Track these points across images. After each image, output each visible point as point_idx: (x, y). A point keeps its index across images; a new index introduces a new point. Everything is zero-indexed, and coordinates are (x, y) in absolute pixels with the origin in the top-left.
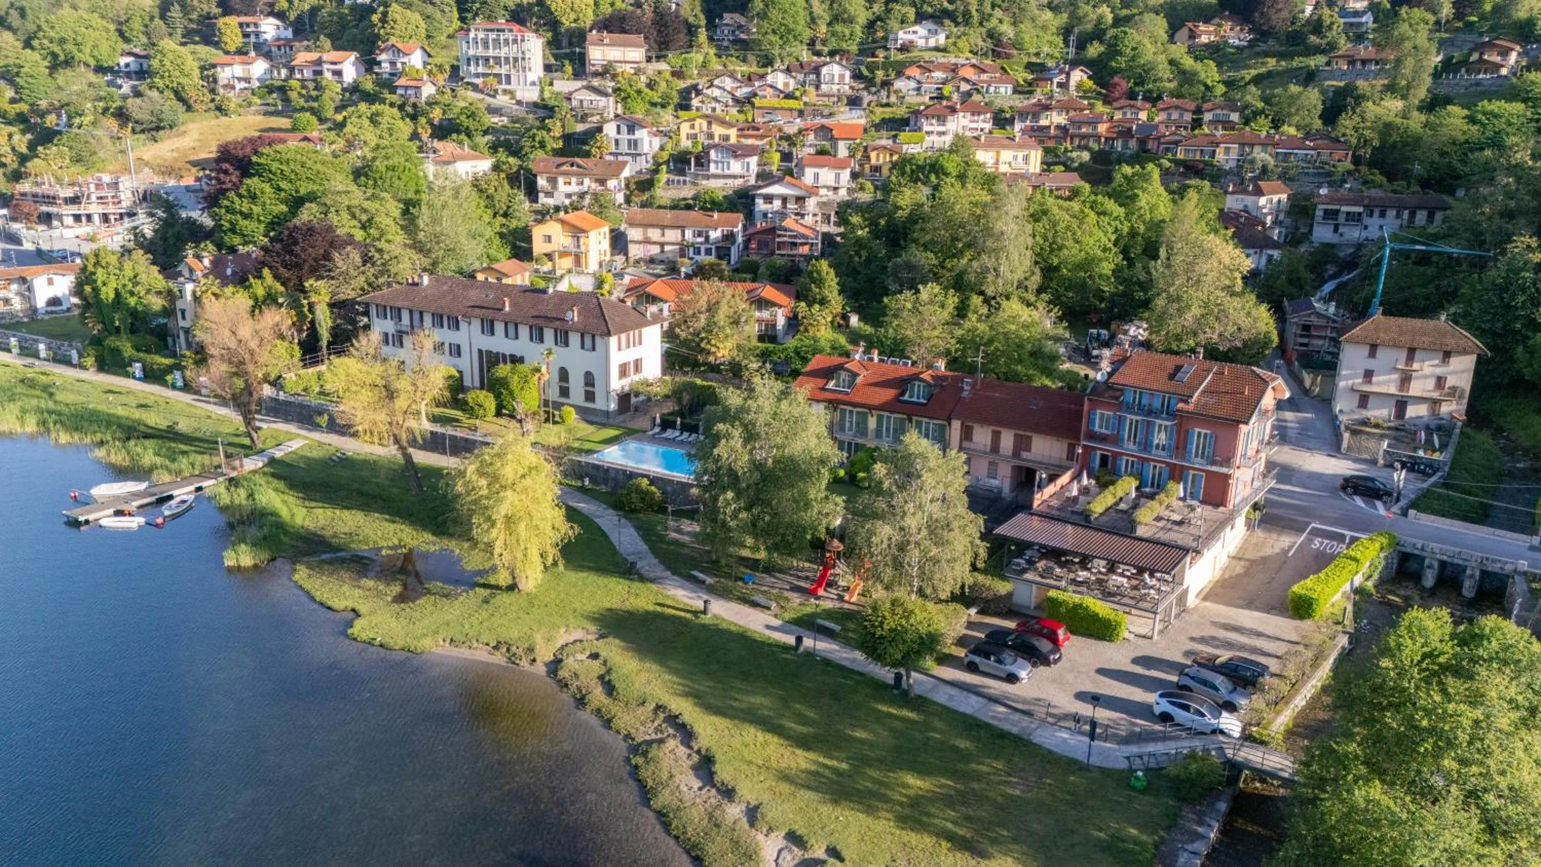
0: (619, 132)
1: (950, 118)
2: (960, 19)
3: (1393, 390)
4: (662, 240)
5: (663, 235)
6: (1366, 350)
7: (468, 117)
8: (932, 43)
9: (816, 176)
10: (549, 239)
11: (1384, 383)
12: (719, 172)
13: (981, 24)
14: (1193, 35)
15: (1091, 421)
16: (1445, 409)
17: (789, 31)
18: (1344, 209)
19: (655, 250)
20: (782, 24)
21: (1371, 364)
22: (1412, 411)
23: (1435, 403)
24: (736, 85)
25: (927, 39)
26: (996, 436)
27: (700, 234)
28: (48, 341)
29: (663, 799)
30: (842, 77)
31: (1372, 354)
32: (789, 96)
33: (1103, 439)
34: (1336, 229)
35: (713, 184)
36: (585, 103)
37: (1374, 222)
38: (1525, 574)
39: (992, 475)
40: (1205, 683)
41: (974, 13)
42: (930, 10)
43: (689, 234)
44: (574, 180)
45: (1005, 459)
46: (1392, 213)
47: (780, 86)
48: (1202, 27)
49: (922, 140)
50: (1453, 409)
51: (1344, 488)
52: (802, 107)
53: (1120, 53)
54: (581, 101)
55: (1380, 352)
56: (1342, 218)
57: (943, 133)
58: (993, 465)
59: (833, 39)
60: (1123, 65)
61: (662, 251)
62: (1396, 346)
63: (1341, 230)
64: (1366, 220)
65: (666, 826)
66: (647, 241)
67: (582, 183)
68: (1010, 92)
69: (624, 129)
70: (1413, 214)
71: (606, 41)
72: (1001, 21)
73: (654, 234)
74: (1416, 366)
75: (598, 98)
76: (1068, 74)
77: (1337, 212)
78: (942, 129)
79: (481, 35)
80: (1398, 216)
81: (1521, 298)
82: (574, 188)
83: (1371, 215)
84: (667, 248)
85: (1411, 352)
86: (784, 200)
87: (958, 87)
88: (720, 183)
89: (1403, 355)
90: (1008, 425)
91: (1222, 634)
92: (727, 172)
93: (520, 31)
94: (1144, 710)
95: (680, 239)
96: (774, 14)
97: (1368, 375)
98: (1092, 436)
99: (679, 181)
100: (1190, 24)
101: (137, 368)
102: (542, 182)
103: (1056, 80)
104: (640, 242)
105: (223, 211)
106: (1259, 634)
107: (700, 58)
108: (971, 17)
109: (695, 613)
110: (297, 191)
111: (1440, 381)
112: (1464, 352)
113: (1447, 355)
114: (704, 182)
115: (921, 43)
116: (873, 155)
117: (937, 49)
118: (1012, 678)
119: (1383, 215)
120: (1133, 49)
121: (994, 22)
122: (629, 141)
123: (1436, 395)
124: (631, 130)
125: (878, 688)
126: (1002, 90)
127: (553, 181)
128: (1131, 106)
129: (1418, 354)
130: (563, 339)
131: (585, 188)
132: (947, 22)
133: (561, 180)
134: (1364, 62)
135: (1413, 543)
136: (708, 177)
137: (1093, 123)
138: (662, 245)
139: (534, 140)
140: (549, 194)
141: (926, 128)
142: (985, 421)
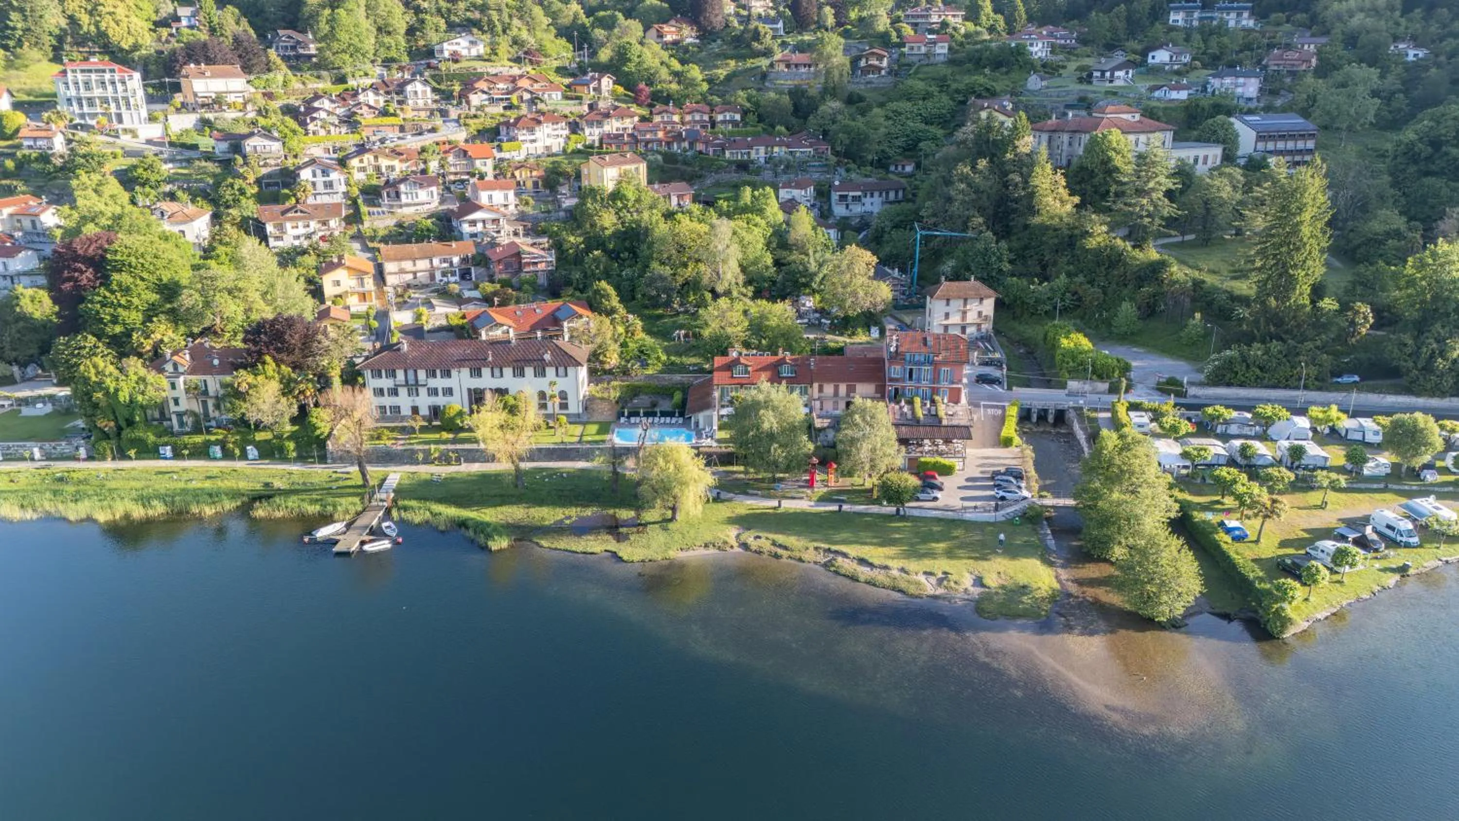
0: (314, 175)
1: (537, 129)
2: (486, 28)
3: (959, 322)
4: (414, 269)
5: (415, 265)
6: (945, 302)
7: (145, 170)
8: (474, 52)
9: (490, 197)
10: (338, 283)
11: (955, 319)
12: (410, 201)
13: (504, 31)
14: (660, 36)
15: (890, 373)
16: (984, 327)
17: (357, 50)
18: (851, 194)
19: (410, 277)
20: (350, 45)
21: (947, 309)
22: (969, 330)
23: (979, 325)
24: (333, 105)
25: (469, 49)
26: (836, 389)
27: (445, 261)
28: (39, 444)
29: (862, 578)
30: (424, 92)
31: (948, 304)
32: (384, 113)
33: (897, 380)
34: (847, 207)
35: (406, 211)
36: (258, 148)
37: (868, 200)
38: (1073, 408)
39: (836, 409)
40: (1007, 481)
41: (497, 23)
42: (457, 20)
43: (436, 262)
44: (300, 224)
45: (842, 398)
46: (876, 194)
47: (372, 103)
48: (666, 28)
49: (519, 148)
50: (987, 327)
51: (977, 381)
52: (402, 123)
53: (630, 60)
54: (255, 147)
55: (951, 302)
56: (850, 198)
57: (534, 141)
58: (836, 403)
59: (382, 49)
60: (633, 70)
61: (415, 278)
62: (959, 298)
63: (850, 207)
64: (864, 200)
65: (874, 585)
66: (402, 271)
67: (308, 226)
68: (560, 97)
69: (319, 172)
70: (887, 193)
71: (208, 74)
72: (519, 29)
73: (408, 265)
74: (968, 307)
75: (271, 143)
76: (599, 80)
77: (846, 196)
78: (533, 137)
79: (80, 77)
80: (880, 195)
81: (994, 259)
82: (301, 231)
83: (865, 196)
84: (418, 275)
85: (966, 300)
86: (484, 221)
87: (522, 97)
88: (412, 210)
89: (961, 302)
90: (843, 381)
91: (986, 461)
92: (416, 201)
93: (121, 71)
94: (993, 498)
95: (429, 266)
96: (343, 36)
97: (947, 316)
98: (891, 380)
99: (378, 213)
100: (656, 26)
101: (168, 451)
102: (270, 228)
103: (592, 86)
104: (395, 273)
105: (99, 306)
106: (999, 458)
107: (280, 78)
108: (495, 26)
109: (775, 508)
110: (161, 280)
111: (980, 313)
112: (990, 297)
113: (981, 299)
114: (399, 211)
115: (464, 52)
116: (517, 173)
117: (479, 58)
118: (935, 499)
119: (872, 196)
120: (639, 56)
121: (515, 32)
122: (325, 182)
123: (978, 321)
124: (325, 173)
125: (889, 518)
126: (554, 96)
127: (280, 227)
128: (666, 111)
129: (969, 301)
130: (541, 372)
131: (311, 229)
132: (475, 30)
133: (288, 225)
134: (796, 66)
135: (1027, 403)
136: (401, 206)
137: (654, 131)
138: (415, 273)
139: (233, 188)
140: (278, 238)
141: (521, 138)
142: (829, 381)
